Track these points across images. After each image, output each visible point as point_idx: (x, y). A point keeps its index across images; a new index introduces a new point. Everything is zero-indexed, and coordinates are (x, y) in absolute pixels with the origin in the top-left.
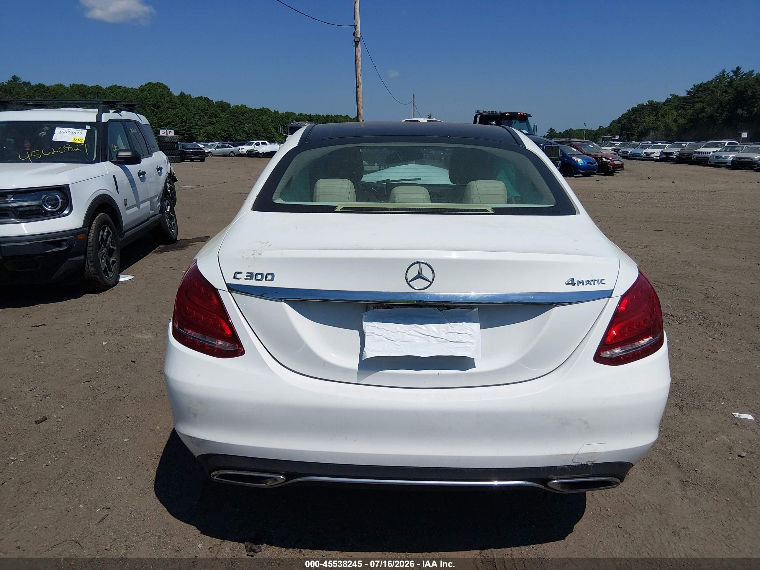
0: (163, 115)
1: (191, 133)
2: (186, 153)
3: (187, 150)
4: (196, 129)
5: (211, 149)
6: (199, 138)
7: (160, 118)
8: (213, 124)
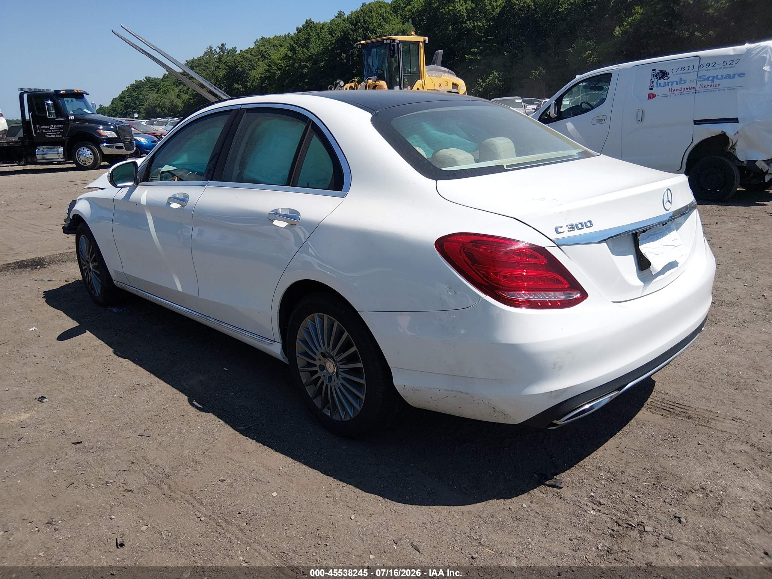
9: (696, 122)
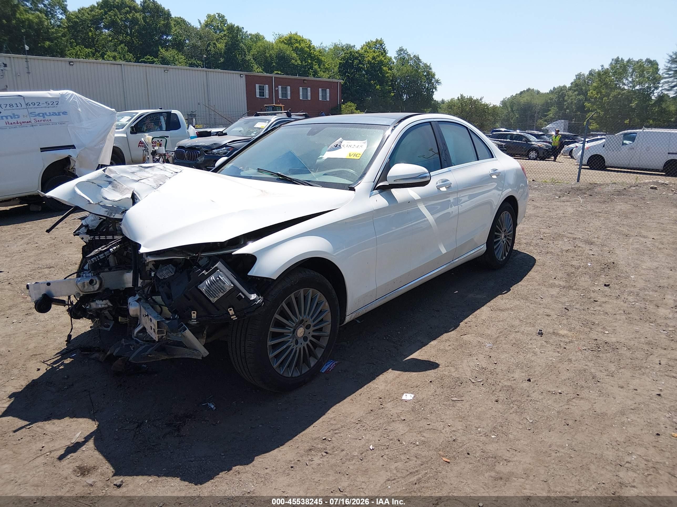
9: (43, 150)
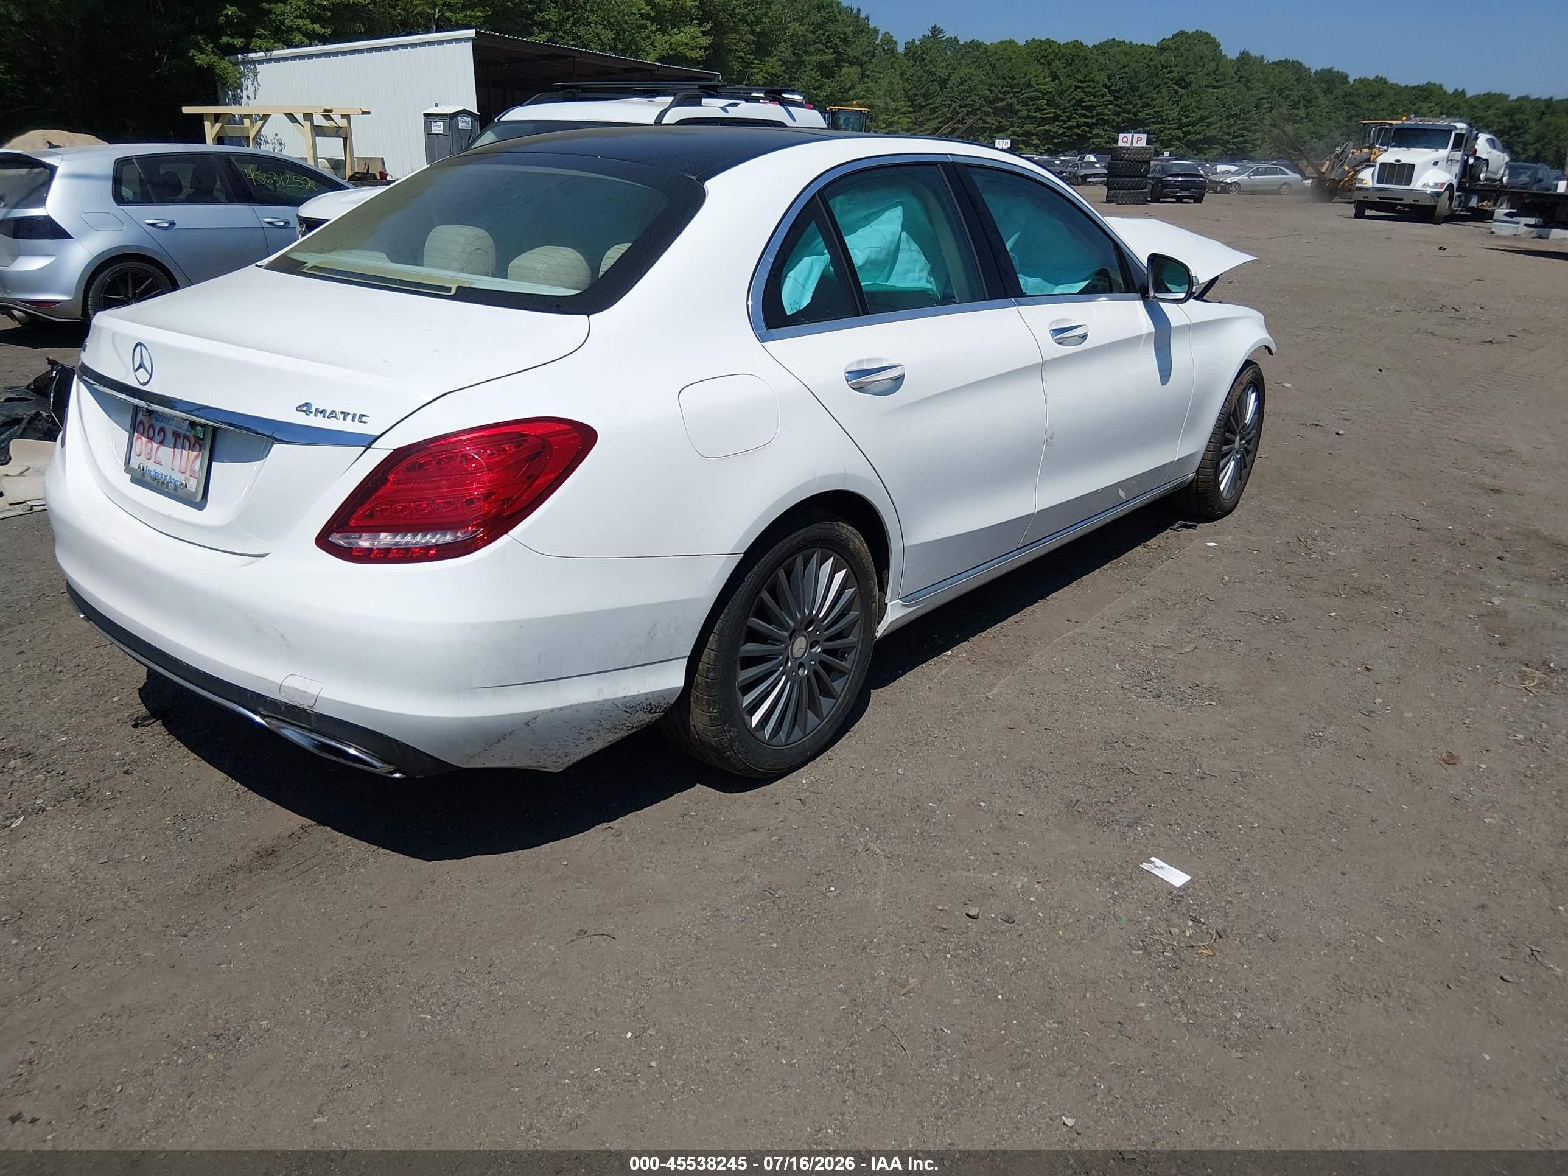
0: (1192, 102)
1: (1245, 142)
2: (1165, 185)
3: (1170, 178)
4: (1255, 131)
5: (1240, 177)
6: (1259, 152)
7: (1185, 109)
8: (1298, 122)
